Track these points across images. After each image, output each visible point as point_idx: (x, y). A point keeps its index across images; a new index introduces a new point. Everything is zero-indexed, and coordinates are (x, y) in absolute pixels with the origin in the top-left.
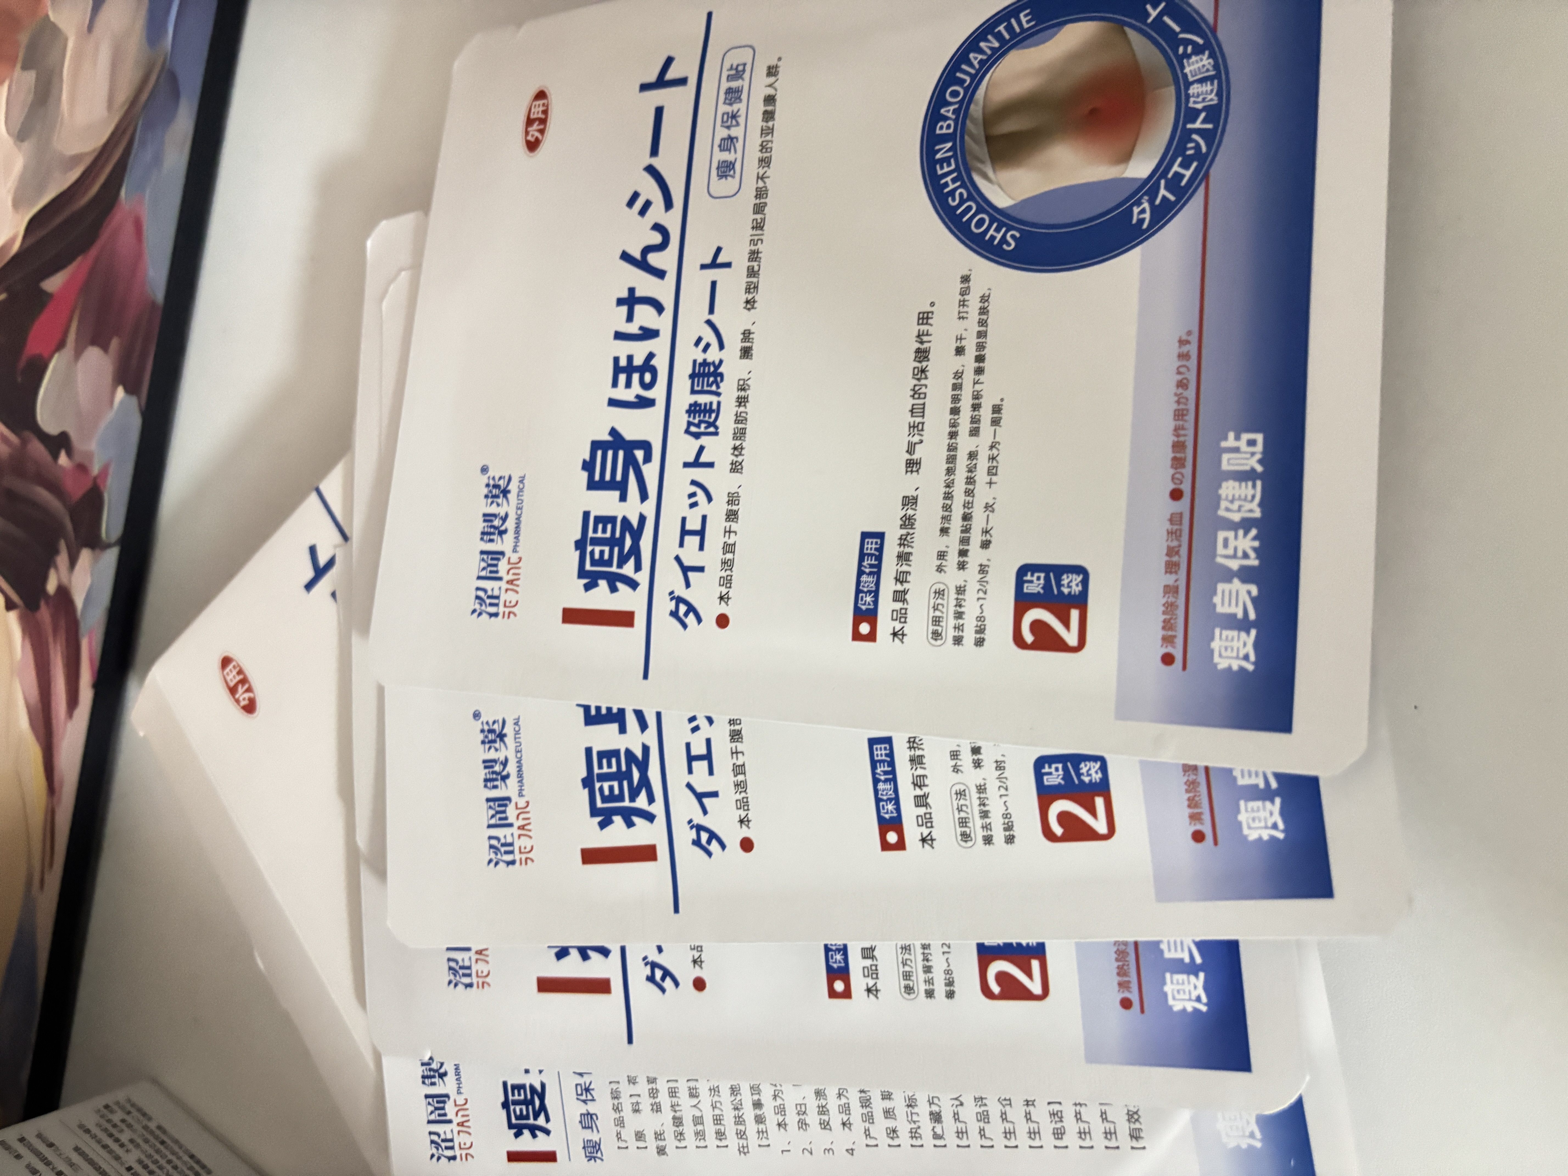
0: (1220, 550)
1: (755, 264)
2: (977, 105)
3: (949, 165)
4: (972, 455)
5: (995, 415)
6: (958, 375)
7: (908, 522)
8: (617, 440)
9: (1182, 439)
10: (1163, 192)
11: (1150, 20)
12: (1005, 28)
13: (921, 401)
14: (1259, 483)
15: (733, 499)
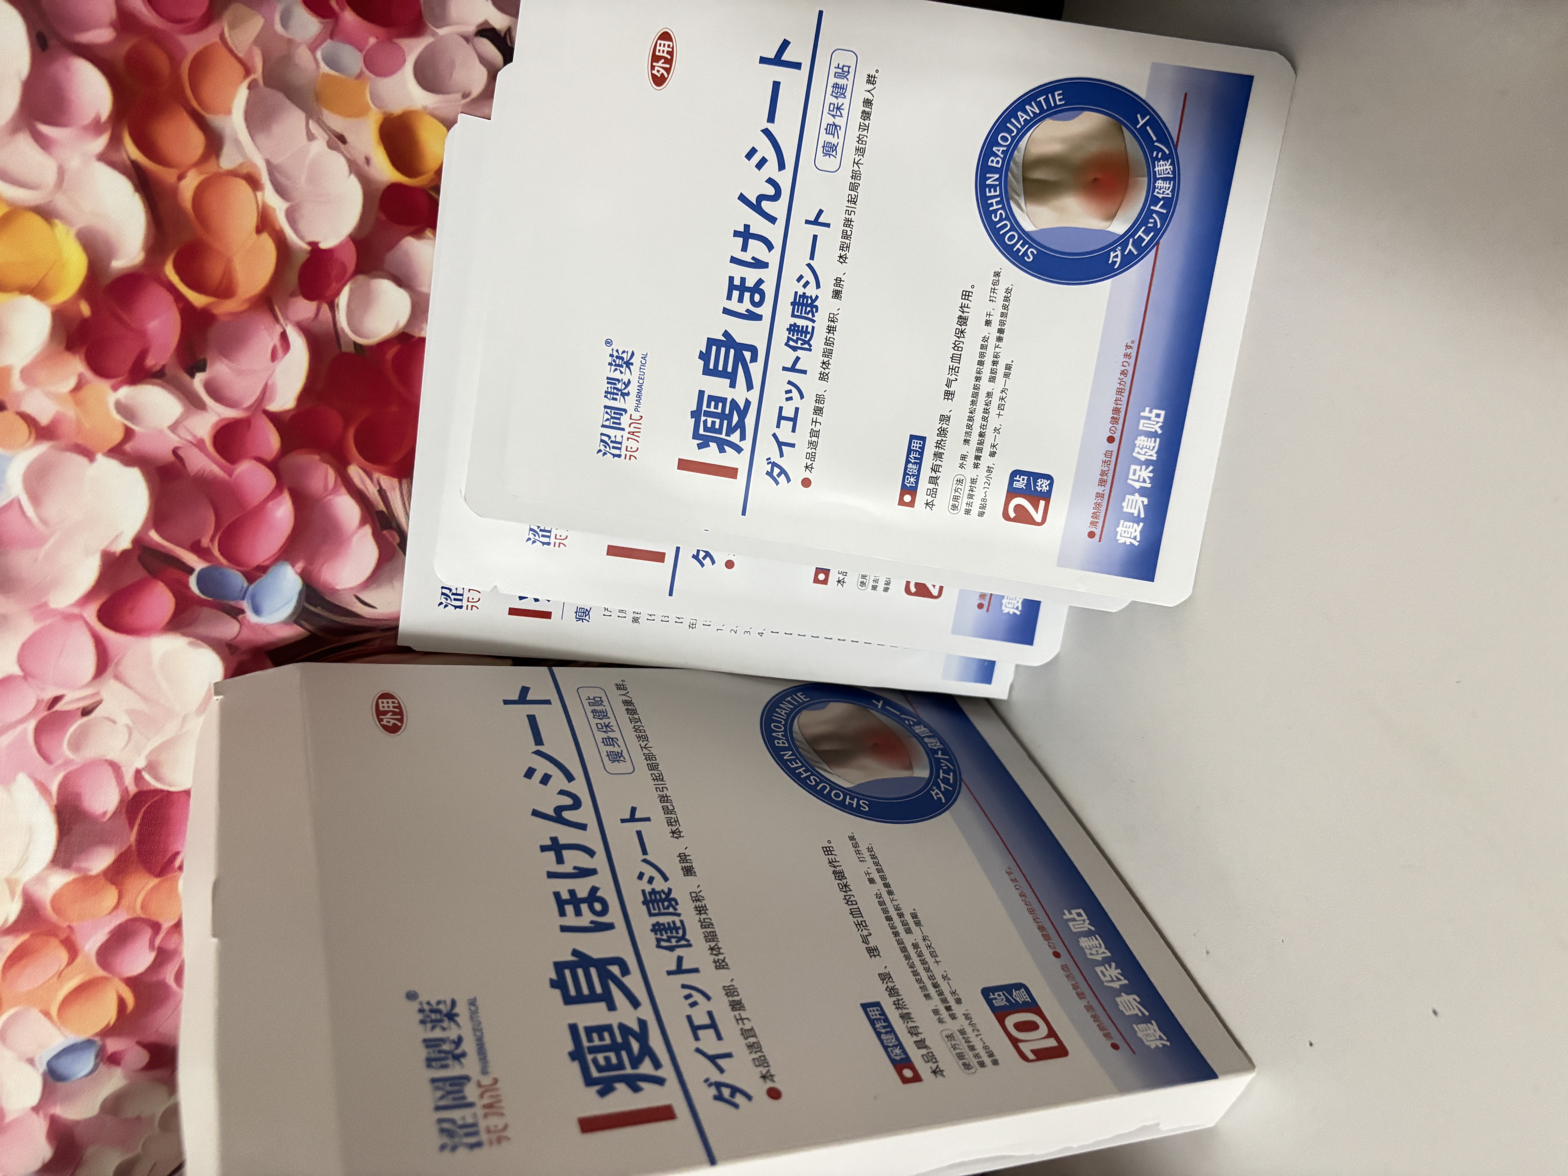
0: (1131, 476)
1: (848, 229)
2: (1019, 152)
3: (995, 191)
4: (989, 395)
5: (1007, 371)
6: (985, 339)
7: (942, 432)
8: (728, 341)
9: (1119, 406)
10: (1130, 247)
11: (1138, 127)
12: (1044, 99)
13: (959, 353)
14: (1158, 440)
15: (819, 399)
